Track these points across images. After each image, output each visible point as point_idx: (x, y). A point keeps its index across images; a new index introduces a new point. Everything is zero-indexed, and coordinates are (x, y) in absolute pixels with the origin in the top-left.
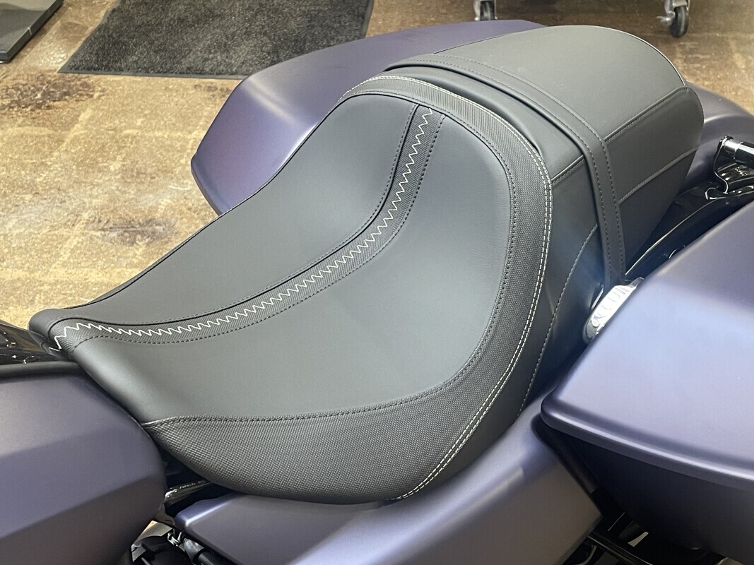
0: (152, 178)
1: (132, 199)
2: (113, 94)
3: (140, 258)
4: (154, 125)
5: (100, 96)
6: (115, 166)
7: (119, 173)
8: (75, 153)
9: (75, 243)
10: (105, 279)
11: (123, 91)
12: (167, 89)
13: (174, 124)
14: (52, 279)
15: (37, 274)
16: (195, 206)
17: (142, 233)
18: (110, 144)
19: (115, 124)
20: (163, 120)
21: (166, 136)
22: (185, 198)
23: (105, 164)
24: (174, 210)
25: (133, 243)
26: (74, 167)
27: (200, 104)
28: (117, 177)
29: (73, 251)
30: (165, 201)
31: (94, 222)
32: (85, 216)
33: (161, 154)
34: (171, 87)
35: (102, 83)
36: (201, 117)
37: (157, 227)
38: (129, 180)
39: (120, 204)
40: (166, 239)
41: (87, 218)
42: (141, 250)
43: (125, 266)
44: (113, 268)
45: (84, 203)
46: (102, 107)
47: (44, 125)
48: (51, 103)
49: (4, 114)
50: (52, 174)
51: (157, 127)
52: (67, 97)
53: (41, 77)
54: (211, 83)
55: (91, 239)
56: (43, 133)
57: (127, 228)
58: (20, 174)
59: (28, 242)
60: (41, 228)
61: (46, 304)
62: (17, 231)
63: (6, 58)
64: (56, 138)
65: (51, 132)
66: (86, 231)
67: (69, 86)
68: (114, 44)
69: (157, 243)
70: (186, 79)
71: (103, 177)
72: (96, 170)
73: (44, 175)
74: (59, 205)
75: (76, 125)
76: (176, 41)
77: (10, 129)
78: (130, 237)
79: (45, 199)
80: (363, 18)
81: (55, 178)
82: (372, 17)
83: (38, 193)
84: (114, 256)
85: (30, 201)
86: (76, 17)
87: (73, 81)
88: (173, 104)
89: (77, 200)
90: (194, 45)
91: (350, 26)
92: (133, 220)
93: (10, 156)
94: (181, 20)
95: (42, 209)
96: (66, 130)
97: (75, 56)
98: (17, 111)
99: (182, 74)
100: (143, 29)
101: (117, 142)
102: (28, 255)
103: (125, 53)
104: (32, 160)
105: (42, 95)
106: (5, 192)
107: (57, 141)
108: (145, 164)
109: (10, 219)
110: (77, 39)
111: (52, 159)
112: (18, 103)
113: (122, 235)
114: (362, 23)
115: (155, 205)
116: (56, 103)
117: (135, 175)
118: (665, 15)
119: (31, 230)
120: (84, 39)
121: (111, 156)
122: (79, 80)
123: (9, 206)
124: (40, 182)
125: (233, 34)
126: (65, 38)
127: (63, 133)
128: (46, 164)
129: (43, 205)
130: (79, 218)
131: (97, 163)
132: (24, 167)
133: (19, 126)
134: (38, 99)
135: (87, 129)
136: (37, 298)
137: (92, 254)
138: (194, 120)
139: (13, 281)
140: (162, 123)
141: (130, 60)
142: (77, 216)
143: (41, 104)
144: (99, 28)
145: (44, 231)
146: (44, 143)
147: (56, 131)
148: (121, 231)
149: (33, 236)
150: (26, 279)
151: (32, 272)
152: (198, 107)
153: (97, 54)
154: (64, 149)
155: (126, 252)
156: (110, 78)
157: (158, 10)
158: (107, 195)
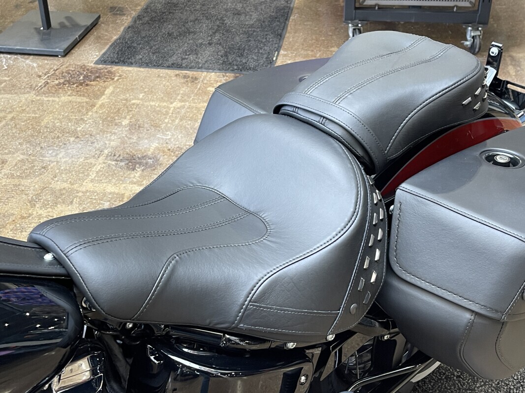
0: (148, 130)
1: (135, 142)
2: (126, 78)
3: (138, 178)
4: (150, 98)
5: (118, 80)
6: (125, 122)
7: (127, 127)
8: (102, 113)
9: (99, 168)
10: (116, 191)
11: (132, 76)
12: (159, 76)
13: (162, 98)
14: (84, 189)
15: (75, 186)
16: (172, 148)
17: (140, 164)
18: (122, 109)
19: (126, 96)
20: (156, 95)
21: (157, 105)
22: (167, 143)
23: (119, 121)
24: (159, 150)
25: (134, 169)
26: (101, 122)
27: (178, 86)
28: (126, 129)
29: (97, 172)
30: (155, 145)
31: (111, 155)
32: (106, 152)
33: (154, 116)
34: (161, 75)
35: (120, 72)
36: (178, 94)
37: (149, 160)
38: (133, 131)
39: (127, 145)
40: (154, 168)
41: (107, 153)
42: (138, 173)
43: (128, 182)
44: (122, 184)
45: (106, 144)
46: (119, 86)
47: (84, 96)
48: (89, 83)
49: (60, 88)
50: (87, 126)
51: (152, 99)
52: (98, 79)
53: (83, 67)
54: (186, 73)
55: (109, 166)
56: (83, 101)
57: (131, 160)
58: (68, 125)
59: (71, 166)
60: (79, 158)
61: (80, 204)
62: (65, 160)
63: (63, 54)
64: (91, 104)
65: (87, 100)
66: (106, 161)
67: (100, 72)
68: (128, 48)
69: (149, 170)
70: (171, 71)
71: (118, 129)
72: (114, 124)
73: (82, 126)
74: (91, 144)
75: (104, 97)
76: (166, 47)
77: (63, 98)
78: (132, 165)
79: (82, 141)
80: (281, 36)
81: (88, 128)
82: (286, 36)
83: (78, 137)
84: (122, 177)
85: (73, 142)
86: (107, 31)
87: (102, 69)
88: (162, 85)
89: (102, 142)
90: (177, 50)
91: (273, 41)
92: (135, 155)
93: (63, 114)
94: (170, 34)
95: (80, 146)
96: (97, 99)
97: (104, 54)
98: (68, 87)
99: (169, 67)
100: (146, 39)
101: (127, 107)
102: (70, 174)
103: (135, 53)
104: (75, 116)
105: (83, 77)
106: (58, 136)
107: (91, 106)
108: (144, 121)
109: (60, 152)
110: (106, 44)
111: (87, 117)
112: (69, 82)
113: (127, 164)
114: (280, 40)
115: (148, 147)
116: (92, 82)
117: (137, 128)
118: (466, 40)
119: (73, 159)
120: (110, 44)
121: (123, 116)
122: (106, 69)
123: (61, 144)
124: (80, 130)
125: (201, 44)
126: (99, 43)
127: (95, 101)
128: (84, 120)
129: (81, 144)
130: (102, 153)
131: (115, 120)
132: (70, 120)
133: (69, 96)
134: (81, 80)
135: (109, 99)
136: (75, 200)
137: (109, 175)
138: (174, 96)
139: (61, 190)
140: (155, 97)
141: (138, 58)
142: (101, 151)
143: (83, 83)
144: (120, 39)
145: (81, 160)
146: (83, 107)
147: (91, 99)
148: (127, 162)
149: (74, 163)
150: (69, 189)
151: (72, 185)
152: (177, 88)
153: (118, 53)
154: (95, 110)
155: (129, 174)
156: (125, 68)
157: (155, 27)
158: (120, 140)
